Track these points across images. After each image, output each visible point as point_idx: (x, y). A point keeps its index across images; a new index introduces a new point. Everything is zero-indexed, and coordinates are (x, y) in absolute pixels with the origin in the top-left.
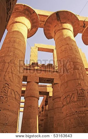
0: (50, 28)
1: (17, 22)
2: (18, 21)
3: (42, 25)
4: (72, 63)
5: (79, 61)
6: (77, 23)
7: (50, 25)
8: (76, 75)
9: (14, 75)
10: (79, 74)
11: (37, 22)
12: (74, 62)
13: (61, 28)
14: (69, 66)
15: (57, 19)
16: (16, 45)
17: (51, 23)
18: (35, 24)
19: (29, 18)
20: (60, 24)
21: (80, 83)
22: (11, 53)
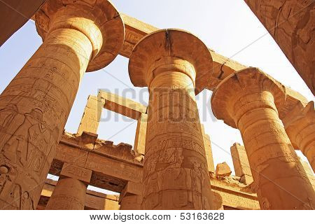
0: (144, 62)
1: (71, 27)
2: (74, 24)
3: (128, 50)
4: (180, 150)
5: (197, 148)
6: (207, 65)
7: (147, 55)
8: (186, 180)
9: (31, 148)
10: (194, 179)
11: (118, 40)
12: (184, 149)
13: (169, 66)
14: (173, 156)
15: (165, 45)
16: (56, 79)
17: (149, 51)
18: (113, 44)
19: (102, 27)
20: (169, 58)
21: (191, 201)
22: (39, 93)
